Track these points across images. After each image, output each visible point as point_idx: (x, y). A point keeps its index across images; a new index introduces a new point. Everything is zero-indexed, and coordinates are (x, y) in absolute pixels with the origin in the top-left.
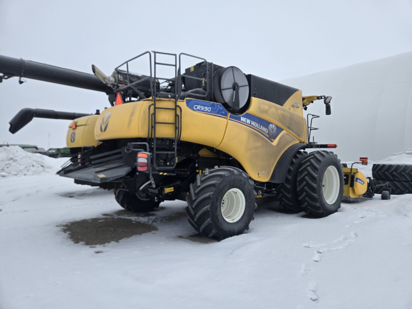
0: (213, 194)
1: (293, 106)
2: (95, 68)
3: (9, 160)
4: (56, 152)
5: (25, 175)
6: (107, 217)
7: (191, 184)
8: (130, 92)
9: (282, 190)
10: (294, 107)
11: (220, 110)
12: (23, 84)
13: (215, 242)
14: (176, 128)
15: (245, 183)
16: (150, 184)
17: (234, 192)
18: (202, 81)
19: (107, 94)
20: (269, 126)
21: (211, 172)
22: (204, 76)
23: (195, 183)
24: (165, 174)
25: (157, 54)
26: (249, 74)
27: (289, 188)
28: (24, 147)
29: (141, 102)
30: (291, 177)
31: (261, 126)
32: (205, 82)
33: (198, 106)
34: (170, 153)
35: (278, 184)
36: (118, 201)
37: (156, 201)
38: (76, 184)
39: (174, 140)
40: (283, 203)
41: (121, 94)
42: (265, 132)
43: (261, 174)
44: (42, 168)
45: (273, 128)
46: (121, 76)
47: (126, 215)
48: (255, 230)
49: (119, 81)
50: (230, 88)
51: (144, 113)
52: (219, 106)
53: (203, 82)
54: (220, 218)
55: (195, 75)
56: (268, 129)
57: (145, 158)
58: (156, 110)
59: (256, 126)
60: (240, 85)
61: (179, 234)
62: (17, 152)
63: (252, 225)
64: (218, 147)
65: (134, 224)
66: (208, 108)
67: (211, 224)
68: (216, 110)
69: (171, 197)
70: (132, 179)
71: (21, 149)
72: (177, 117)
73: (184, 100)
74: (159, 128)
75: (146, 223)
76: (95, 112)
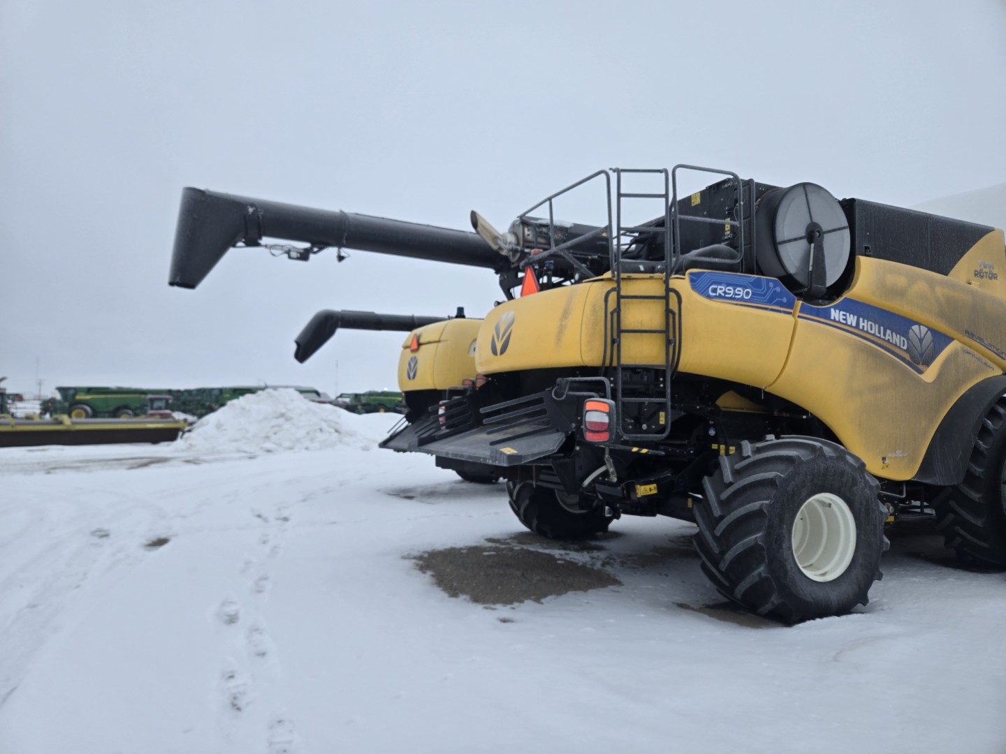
0: (770, 505)
1: (978, 274)
2: (478, 217)
3: (277, 418)
4: (351, 401)
5: (307, 449)
6: (498, 545)
7: (706, 477)
8: (550, 263)
9: (952, 503)
10: (982, 277)
11: (775, 294)
12: (344, 262)
13: (778, 626)
14: (668, 342)
15: (855, 482)
16: (606, 474)
17: (822, 503)
18: (723, 226)
19: (497, 273)
20: (911, 331)
21: (758, 451)
22: (731, 215)
23: (716, 474)
24: (644, 451)
25: (622, 174)
26: (848, 197)
27: (977, 500)
28: (302, 392)
29: (584, 286)
30: (981, 470)
31: (889, 332)
32: (733, 227)
33: (719, 287)
34: (646, 400)
35: (941, 488)
36: (517, 513)
37: (608, 516)
38: (439, 469)
39: (664, 371)
40: (958, 540)
41: (535, 270)
42: (899, 347)
43: (891, 458)
44: (336, 434)
45: (922, 336)
46: (528, 230)
47: (538, 544)
48: (886, 607)
49: (525, 241)
50: (801, 238)
51: (594, 310)
52: (771, 283)
53: (728, 228)
54: (791, 568)
55: (705, 213)
56: (908, 339)
57: (604, 412)
58: (622, 300)
59: (873, 332)
60: (825, 227)
61: (679, 599)
62: (292, 400)
63: (875, 591)
64: (773, 386)
65: (562, 565)
66: (744, 290)
67: (766, 578)
68: (764, 295)
69: (646, 508)
70: (567, 460)
71: (297, 394)
72: (671, 316)
73: (684, 275)
74: (626, 340)
75: (588, 566)
76: (454, 313)
